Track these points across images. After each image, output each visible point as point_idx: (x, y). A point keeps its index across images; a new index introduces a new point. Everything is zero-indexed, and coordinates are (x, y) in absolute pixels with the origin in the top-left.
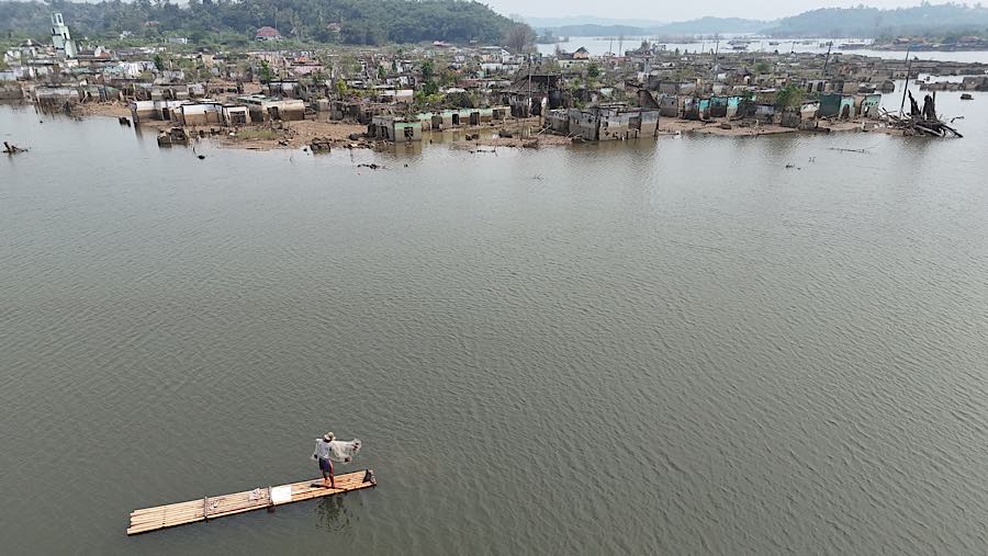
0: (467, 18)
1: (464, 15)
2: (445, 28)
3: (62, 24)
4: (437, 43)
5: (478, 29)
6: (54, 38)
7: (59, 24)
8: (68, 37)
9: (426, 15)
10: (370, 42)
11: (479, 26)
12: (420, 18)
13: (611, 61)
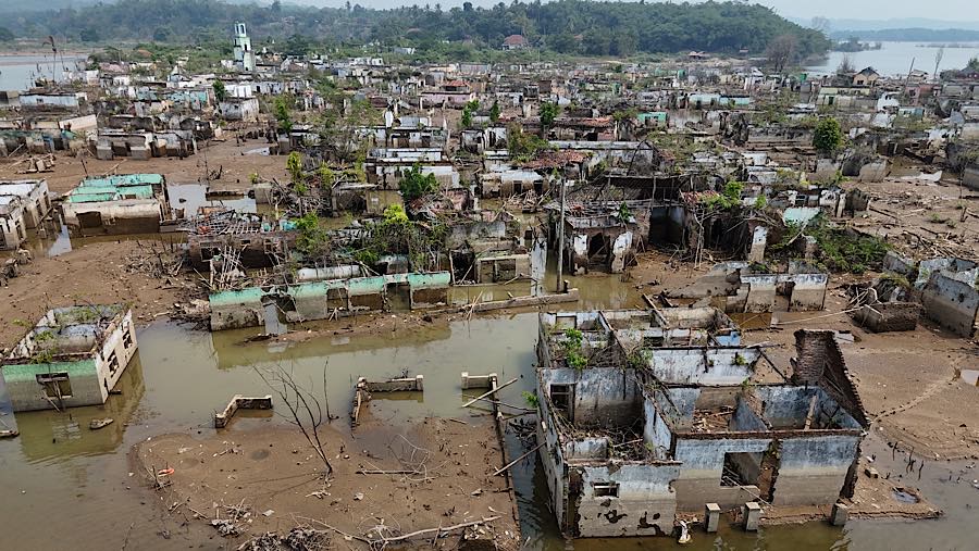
0: (741, 24)
1: (736, 21)
2: (712, 36)
3: (245, 35)
4: (693, 53)
5: (752, 37)
6: (235, 49)
7: (241, 35)
8: (249, 48)
9: (690, 22)
10: (614, 52)
11: (756, 33)
12: (683, 25)
13: (908, 89)
